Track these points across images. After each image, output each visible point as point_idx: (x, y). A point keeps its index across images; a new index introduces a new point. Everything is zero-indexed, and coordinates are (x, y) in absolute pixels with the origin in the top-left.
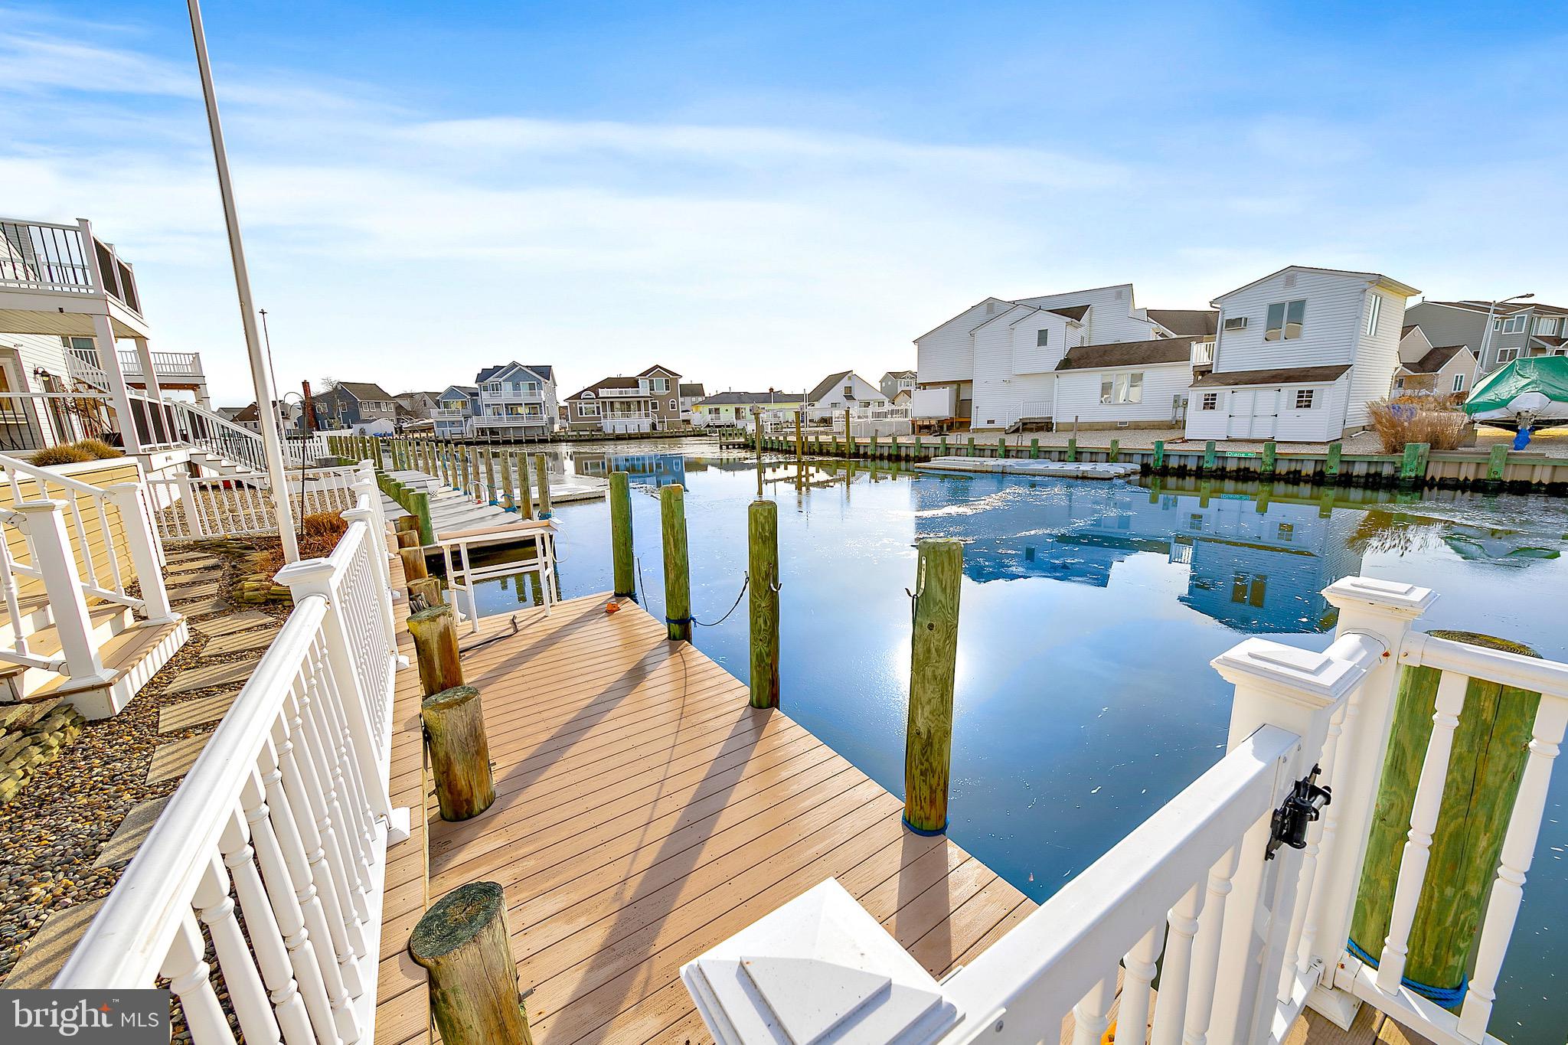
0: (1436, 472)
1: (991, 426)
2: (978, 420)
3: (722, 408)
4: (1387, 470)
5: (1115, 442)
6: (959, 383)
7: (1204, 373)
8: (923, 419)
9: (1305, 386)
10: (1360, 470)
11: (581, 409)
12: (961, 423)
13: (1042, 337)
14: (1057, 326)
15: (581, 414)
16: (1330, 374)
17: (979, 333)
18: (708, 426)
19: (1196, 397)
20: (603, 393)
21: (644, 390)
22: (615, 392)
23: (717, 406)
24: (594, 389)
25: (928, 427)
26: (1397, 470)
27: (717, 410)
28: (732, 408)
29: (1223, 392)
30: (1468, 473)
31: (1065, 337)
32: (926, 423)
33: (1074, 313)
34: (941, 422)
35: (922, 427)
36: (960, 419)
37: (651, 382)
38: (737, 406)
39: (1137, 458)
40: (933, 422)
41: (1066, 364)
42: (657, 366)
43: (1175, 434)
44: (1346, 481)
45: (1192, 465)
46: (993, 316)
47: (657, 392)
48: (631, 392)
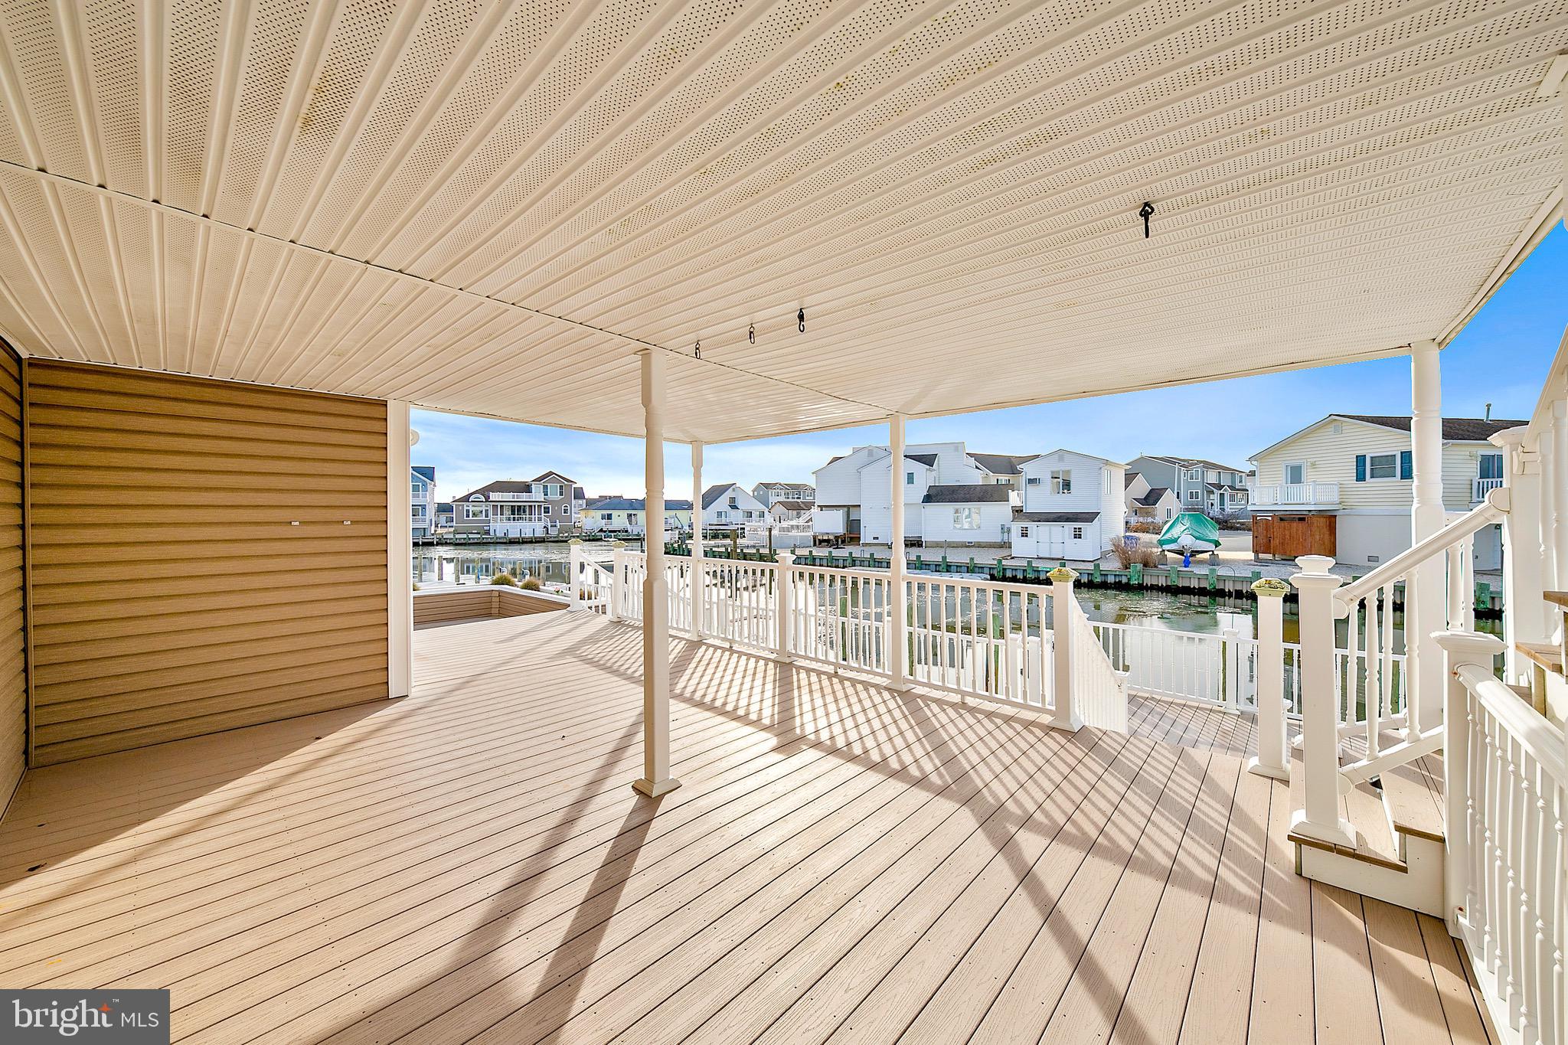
0: (1148, 581)
1: (876, 541)
2: (866, 536)
3: (615, 513)
4: (1124, 580)
5: (972, 559)
6: (849, 507)
7: (1018, 512)
8: (823, 534)
9: (1078, 525)
10: (1111, 579)
11: (468, 511)
12: (852, 539)
13: (910, 478)
14: (919, 468)
15: (468, 516)
16: (1090, 517)
17: (864, 471)
18: (601, 530)
19: (1016, 528)
20: (494, 496)
21: (537, 494)
22: (508, 496)
23: (609, 512)
24: (485, 491)
25: (828, 541)
26: (1129, 579)
27: (609, 517)
28: (624, 514)
29: (1032, 526)
30: (1162, 582)
31: (925, 478)
32: (826, 538)
33: (928, 460)
34: (837, 538)
35: (821, 541)
36: (851, 535)
37: (545, 487)
38: (630, 512)
39: (987, 570)
40: (831, 537)
41: (928, 499)
42: (551, 473)
43: (1004, 552)
44: (1104, 586)
45: (1020, 576)
46: (872, 459)
47: (550, 497)
48: (524, 496)
